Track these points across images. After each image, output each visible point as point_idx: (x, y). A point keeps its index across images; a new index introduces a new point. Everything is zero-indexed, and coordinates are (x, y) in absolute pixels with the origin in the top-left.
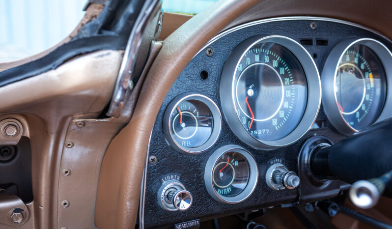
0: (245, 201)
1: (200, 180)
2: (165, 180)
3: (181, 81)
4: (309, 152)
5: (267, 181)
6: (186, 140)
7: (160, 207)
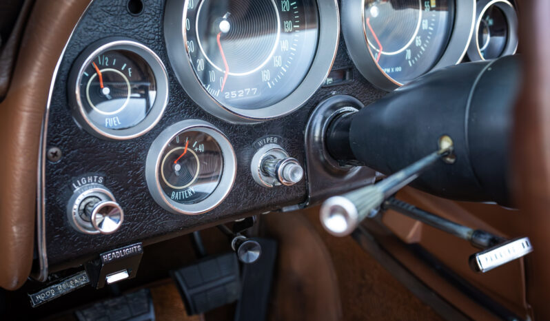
0: (217, 207)
1: (139, 181)
2: (77, 185)
3: (95, 19)
4: (323, 123)
5: (253, 174)
6: (111, 117)
7: (72, 228)
